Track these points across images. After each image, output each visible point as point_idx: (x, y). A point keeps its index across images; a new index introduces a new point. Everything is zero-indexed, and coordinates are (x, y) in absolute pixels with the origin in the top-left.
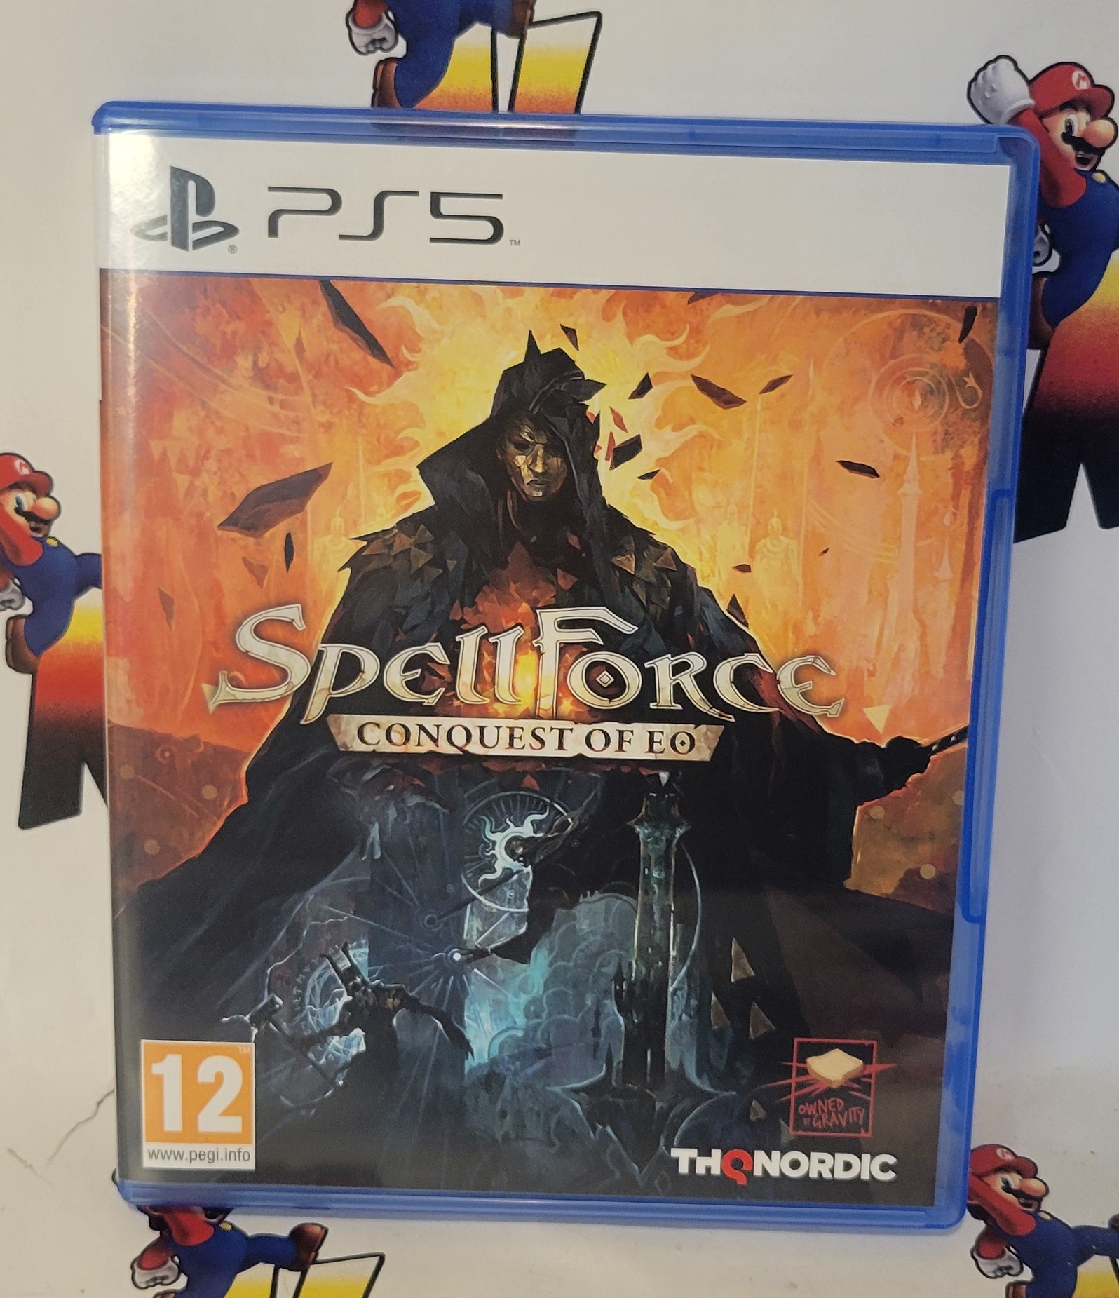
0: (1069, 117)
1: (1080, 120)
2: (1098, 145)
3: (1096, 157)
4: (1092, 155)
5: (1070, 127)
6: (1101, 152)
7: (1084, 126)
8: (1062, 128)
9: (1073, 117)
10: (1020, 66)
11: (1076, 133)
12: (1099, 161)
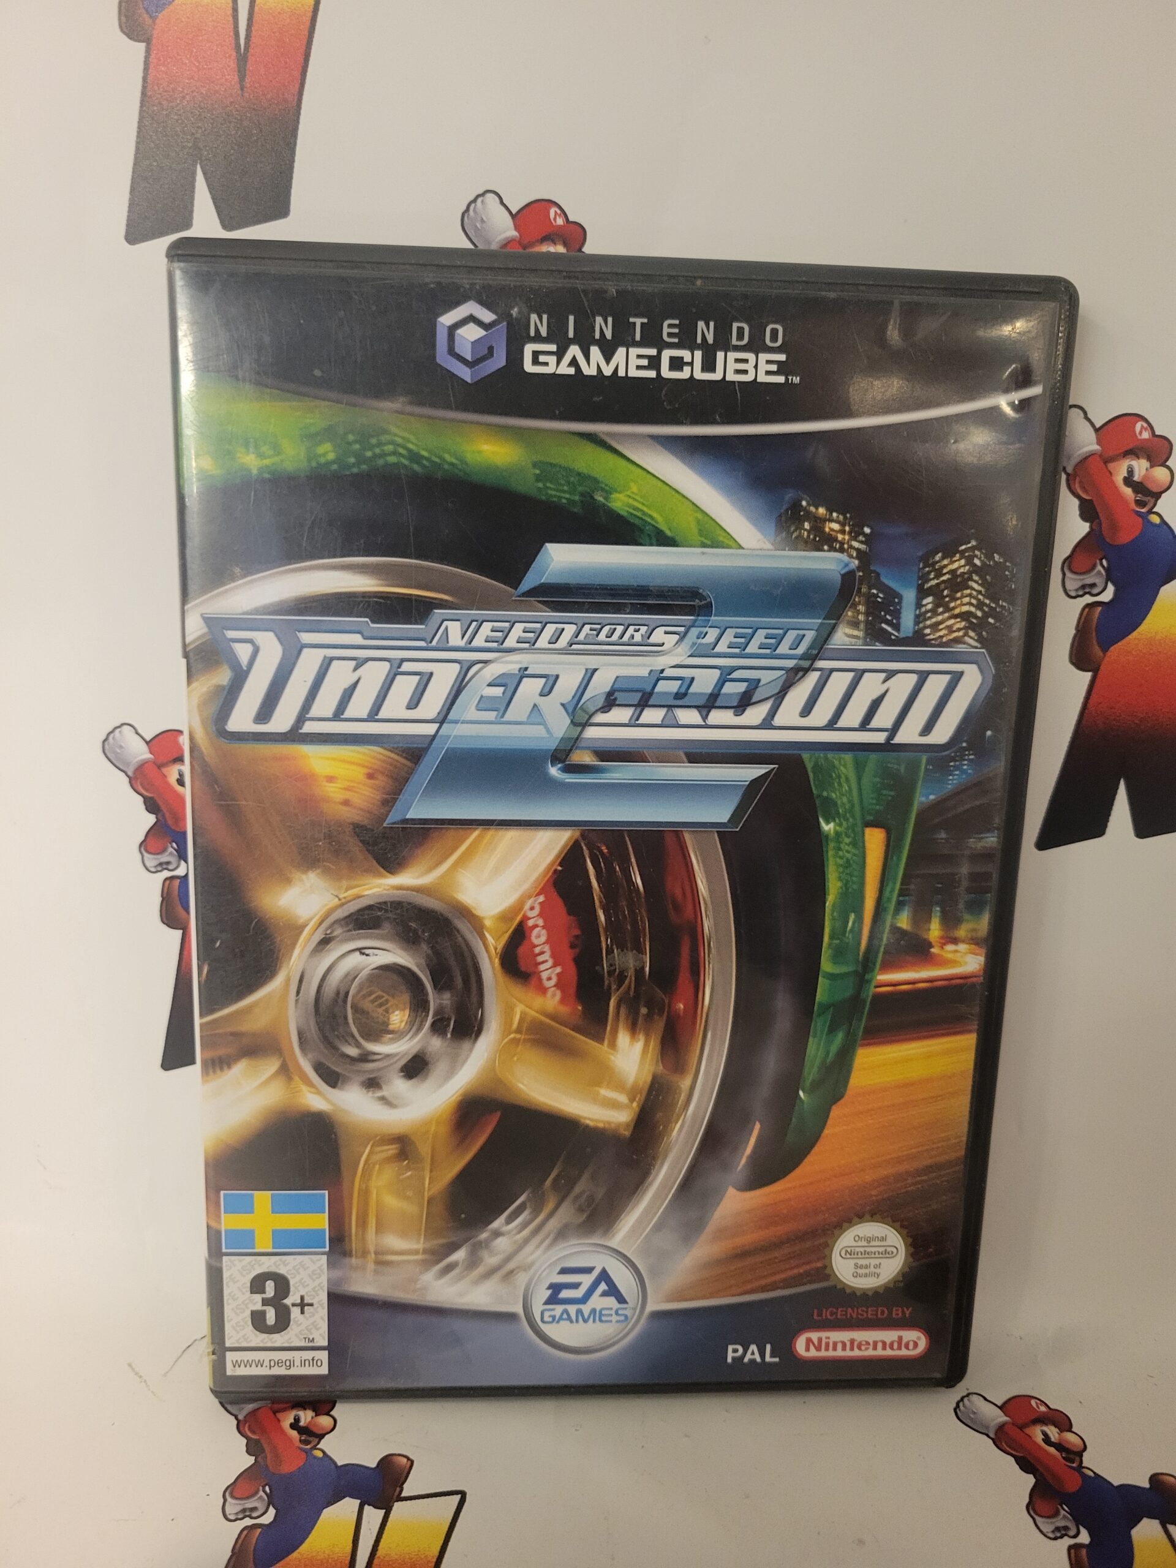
0: (1131, 463)
1: (1140, 467)
2: (1155, 490)
3: (1153, 500)
4: (1149, 498)
5: (1131, 472)
6: (1157, 496)
7: (1143, 472)
8: (1124, 473)
9: (1135, 463)
10: (1089, 416)
11: (1136, 478)
12: (1155, 505)
